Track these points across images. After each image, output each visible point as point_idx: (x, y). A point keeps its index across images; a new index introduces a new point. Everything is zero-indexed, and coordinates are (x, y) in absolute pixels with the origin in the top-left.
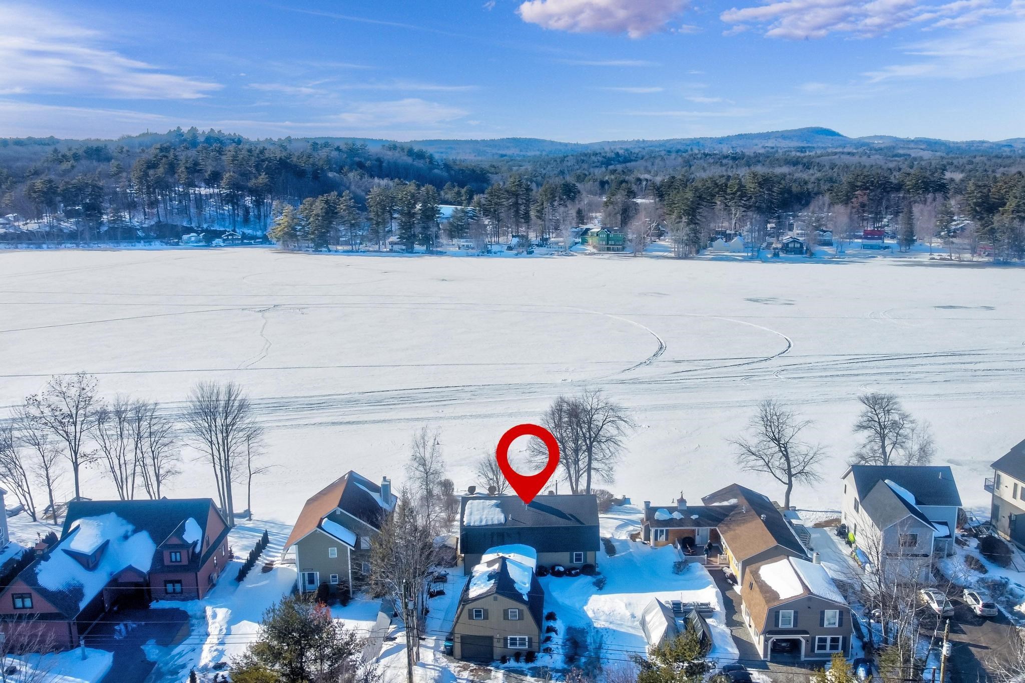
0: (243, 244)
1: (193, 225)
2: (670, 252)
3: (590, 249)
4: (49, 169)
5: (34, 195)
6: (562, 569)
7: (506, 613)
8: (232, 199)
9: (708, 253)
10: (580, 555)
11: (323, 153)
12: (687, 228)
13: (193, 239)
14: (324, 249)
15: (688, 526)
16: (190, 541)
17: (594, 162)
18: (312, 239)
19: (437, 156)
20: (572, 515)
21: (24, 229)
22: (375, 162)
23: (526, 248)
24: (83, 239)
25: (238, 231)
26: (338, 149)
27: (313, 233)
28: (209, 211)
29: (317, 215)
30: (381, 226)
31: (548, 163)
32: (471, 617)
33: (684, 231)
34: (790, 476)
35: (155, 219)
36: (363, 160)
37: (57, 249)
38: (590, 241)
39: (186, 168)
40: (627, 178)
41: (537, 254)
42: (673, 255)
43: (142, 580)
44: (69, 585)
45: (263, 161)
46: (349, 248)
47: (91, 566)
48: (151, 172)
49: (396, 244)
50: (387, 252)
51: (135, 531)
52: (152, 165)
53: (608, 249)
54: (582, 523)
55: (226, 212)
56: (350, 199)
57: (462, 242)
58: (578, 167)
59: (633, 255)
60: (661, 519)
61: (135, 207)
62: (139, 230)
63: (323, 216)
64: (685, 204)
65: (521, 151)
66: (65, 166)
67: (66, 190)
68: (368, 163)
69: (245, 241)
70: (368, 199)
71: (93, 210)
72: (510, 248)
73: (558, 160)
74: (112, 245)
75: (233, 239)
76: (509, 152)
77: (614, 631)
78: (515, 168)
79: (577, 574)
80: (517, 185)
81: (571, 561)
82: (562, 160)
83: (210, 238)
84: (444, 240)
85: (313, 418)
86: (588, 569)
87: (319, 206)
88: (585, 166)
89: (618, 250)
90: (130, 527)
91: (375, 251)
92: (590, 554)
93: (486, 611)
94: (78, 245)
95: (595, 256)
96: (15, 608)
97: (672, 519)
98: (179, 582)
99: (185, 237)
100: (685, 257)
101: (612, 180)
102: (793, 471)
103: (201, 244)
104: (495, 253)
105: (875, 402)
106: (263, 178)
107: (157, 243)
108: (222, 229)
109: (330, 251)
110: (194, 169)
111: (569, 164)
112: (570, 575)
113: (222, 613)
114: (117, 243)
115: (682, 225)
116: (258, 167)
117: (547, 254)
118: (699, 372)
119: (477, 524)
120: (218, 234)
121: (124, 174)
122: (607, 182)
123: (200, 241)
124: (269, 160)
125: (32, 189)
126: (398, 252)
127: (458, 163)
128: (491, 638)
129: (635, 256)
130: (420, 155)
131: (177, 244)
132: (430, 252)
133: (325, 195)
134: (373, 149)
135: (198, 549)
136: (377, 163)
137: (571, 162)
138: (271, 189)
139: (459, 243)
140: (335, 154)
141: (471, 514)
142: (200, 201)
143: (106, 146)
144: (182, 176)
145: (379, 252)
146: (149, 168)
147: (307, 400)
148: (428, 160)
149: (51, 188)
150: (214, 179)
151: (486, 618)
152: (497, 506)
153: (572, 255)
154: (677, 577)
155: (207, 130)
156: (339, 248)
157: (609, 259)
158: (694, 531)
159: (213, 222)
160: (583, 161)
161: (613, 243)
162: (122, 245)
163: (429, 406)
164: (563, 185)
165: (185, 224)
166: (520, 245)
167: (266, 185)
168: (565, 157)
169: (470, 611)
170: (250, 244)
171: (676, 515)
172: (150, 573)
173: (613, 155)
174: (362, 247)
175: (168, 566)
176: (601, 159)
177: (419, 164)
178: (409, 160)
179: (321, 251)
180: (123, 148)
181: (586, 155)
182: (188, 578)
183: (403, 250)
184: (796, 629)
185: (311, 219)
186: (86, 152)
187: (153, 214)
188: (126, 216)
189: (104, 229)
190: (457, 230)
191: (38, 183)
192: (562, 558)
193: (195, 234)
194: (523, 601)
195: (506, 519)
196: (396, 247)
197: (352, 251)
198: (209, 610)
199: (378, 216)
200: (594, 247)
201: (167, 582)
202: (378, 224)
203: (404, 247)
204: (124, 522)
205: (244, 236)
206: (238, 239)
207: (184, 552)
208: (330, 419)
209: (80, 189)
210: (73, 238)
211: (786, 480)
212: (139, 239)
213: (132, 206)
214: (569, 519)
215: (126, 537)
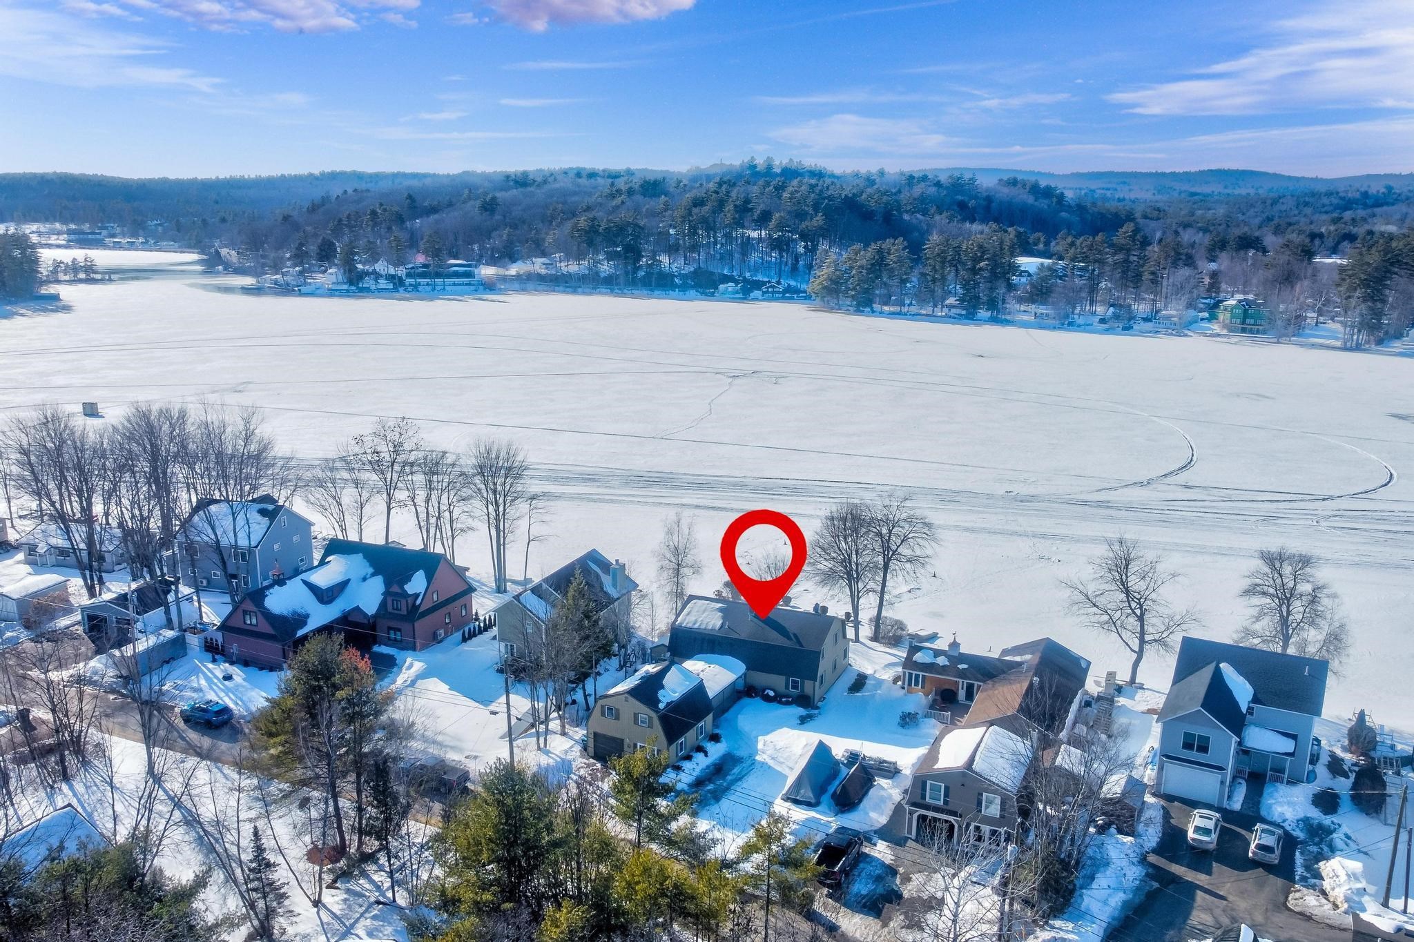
0: (784, 299)
1: (734, 274)
2: (1337, 339)
3: (1216, 328)
4: (601, 204)
5: (576, 234)
6: (772, 693)
7: (636, 716)
8: (779, 245)
9: (1397, 345)
10: (797, 682)
11: (917, 191)
12: (1363, 306)
13: (730, 289)
14: (868, 309)
15: (948, 675)
16: (410, 592)
17: (1324, 206)
18: (853, 296)
19: (1069, 195)
20: (795, 635)
21: (565, 270)
22: (982, 202)
23: (1124, 321)
24: (617, 284)
25: (783, 282)
26: (938, 184)
27: (854, 289)
28: (754, 257)
29: (861, 267)
30: (938, 284)
31: (1252, 206)
32: (603, 714)
33: (1359, 310)
34: (1142, 642)
35: (696, 265)
36: (966, 199)
37: (590, 294)
38: (1221, 317)
39: (735, 206)
40: (1355, 230)
41: (1136, 330)
42: (1338, 344)
43: (365, 621)
44: (295, 613)
45: (824, 198)
46: (897, 309)
47: (325, 599)
48: (695, 210)
49: (954, 307)
50: (942, 317)
51: (373, 575)
52: (699, 203)
53: (1244, 330)
54: (802, 646)
55: (773, 259)
56: (904, 249)
57: (1042, 310)
58: (1296, 212)
59: (1276, 340)
60: (920, 661)
61: (677, 250)
62: (676, 276)
63: (867, 269)
64: (1365, 272)
65: (1226, 187)
66: (618, 201)
67: (608, 229)
68: (972, 203)
69: (787, 295)
70: (925, 249)
71: (632, 253)
72: (1103, 321)
73: (1269, 202)
74: (645, 292)
75: (773, 292)
76: (1206, 189)
77: (770, 767)
78: (1200, 212)
79: (787, 703)
80: (1130, 237)
81: (787, 687)
82: (1275, 202)
83: (748, 289)
84: (1012, 305)
85: (681, 498)
86: (805, 701)
87: (867, 255)
88: (1308, 211)
89: (1258, 332)
90: (371, 570)
91: (927, 315)
92: (808, 684)
93: (618, 711)
94: (612, 290)
95: (1219, 339)
96: (245, 623)
97: (933, 664)
98: (399, 630)
99: (722, 287)
100: (1358, 348)
101: (1330, 233)
102: (1147, 638)
103: (738, 296)
104: (1079, 326)
105: (1274, 560)
106: (819, 220)
107: (692, 293)
108: (766, 279)
109: (873, 312)
110: (744, 208)
111: (1284, 208)
112: (780, 702)
113: (418, 666)
114: (651, 290)
115: (1353, 302)
116: (816, 207)
117: (1150, 332)
118: (1206, 503)
119: (690, 625)
120: (757, 285)
121: (669, 212)
122: (1321, 236)
123: (737, 292)
124: (830, 198)
125: (575, 228)
126: (954, 318)
127: (1099, 203)
128: (622, 741)
129: (1278, 343)
130: (1048, 193)
131: (713, 294)
132: (994, 320)
133: (879, 243)
134: (986, 183)
135: (418, 602)
136: (985, 203)
137: (1289, 204)
138: (825, 232)
139: (1037, 310)
140: (932, 190)
141: (688, 614)
142: (747, 245)
143: (664, 179)
144: (729, 215)
145: (931, 318)
146: (695, 205)
147: (691, 479)
148: (1055, 200)
149: (593, 226)
150: (763, 220)
151: (617, 718)
152: (720, 610)
153: (1186, 336)
154: (901, 729)
155: (785, 161)
156: (886, 308)
157: (1236, 344)
158: (957, 683)
159: (757, 271)
160: (1306, 204)
161: (1252, 321)
162: (656, 292)
163: (816, 502)
164: (1239, 237)
165: (725, 272)
166: (1116, 317)
167: (821, 228)
168: (1280, 198)
169: (603, 707)
170: (792, 298)
171: (942, 661)
172: (375, 616)
173: (1358, 195)
174: (914, 309)
175: (390, 613)
176: (1335, 201)
177: (1043, 204)
178: (1030, 200)
179: (863, 311)
180: (681, 182)
181: (1313, 194)
182: (406, 627)
183: (960, 315)
184: (945, 807)
185: (854, 272)
186: (641, 186)
187: (694, 259)
188: (665, 260)
189: (641, 274)
190: (1040, 292)
191: (582, 221)
192: (777, 682)
193: (733, 284)
194: (656, 710)
195: (722, 626)
196: (954, 311)
197: (899, 314)
198: (409, 660)
199: (936, 271)
200: (1225, 326)
201: (390, 628)
202: (934, 280)
203: (964, 312)
204: (368, 564)
205: (789, 289)
206: (778, 292)
207: (404, 602)
208: (696, 502)
209: (621, 229)
210: (608, 284)
211: (1135, 644)
212: (673, 287)
213: (673, 250)
214: (789, 638)
215: (364, 579)
